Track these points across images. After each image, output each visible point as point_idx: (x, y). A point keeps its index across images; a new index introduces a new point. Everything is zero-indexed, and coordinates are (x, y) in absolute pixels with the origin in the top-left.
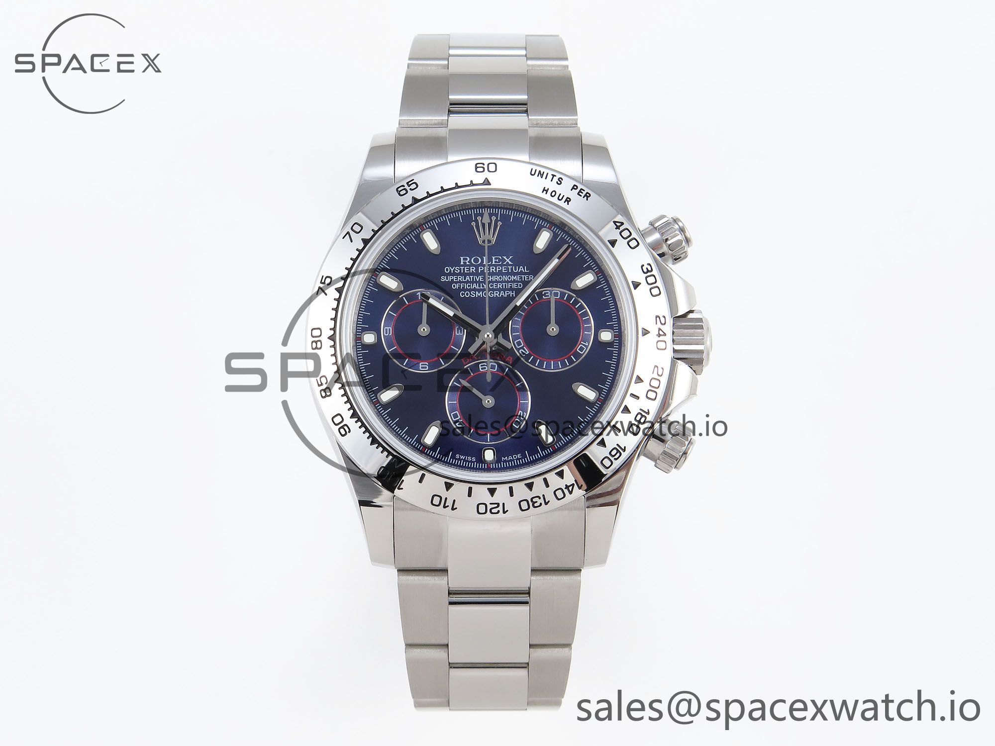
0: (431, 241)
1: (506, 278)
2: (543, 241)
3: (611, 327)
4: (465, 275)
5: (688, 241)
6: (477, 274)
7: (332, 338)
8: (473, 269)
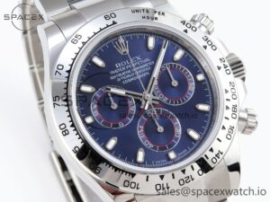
0: (98, 62)
1: (141, 67)
2: (151, 42)
3: (200, 73)
4: (121, 72)
5: (212, 21)
6: (126, 70)
7: (73, 125)
8: (124, 68)
